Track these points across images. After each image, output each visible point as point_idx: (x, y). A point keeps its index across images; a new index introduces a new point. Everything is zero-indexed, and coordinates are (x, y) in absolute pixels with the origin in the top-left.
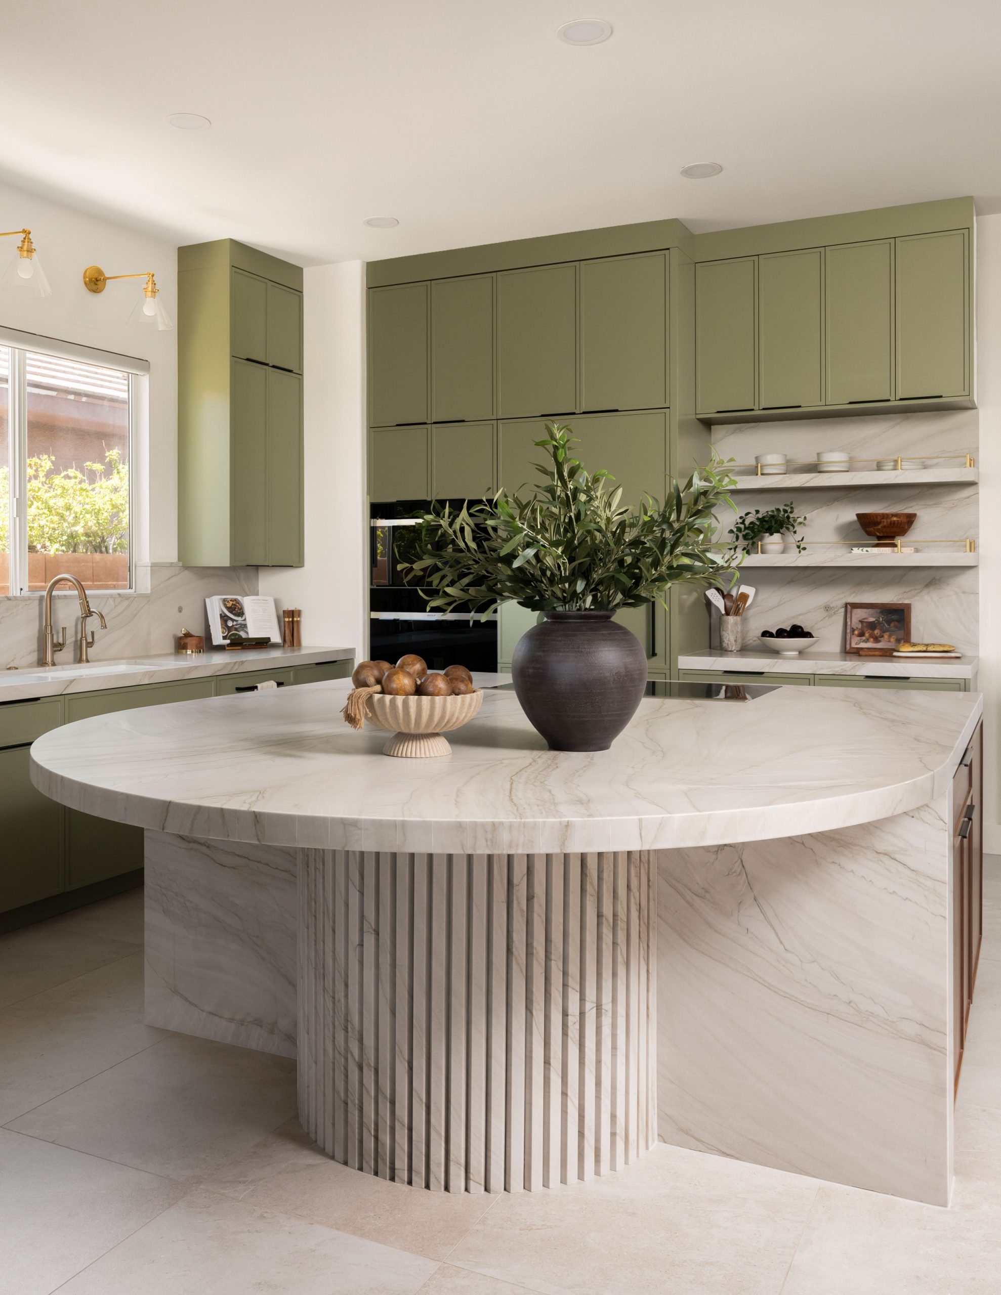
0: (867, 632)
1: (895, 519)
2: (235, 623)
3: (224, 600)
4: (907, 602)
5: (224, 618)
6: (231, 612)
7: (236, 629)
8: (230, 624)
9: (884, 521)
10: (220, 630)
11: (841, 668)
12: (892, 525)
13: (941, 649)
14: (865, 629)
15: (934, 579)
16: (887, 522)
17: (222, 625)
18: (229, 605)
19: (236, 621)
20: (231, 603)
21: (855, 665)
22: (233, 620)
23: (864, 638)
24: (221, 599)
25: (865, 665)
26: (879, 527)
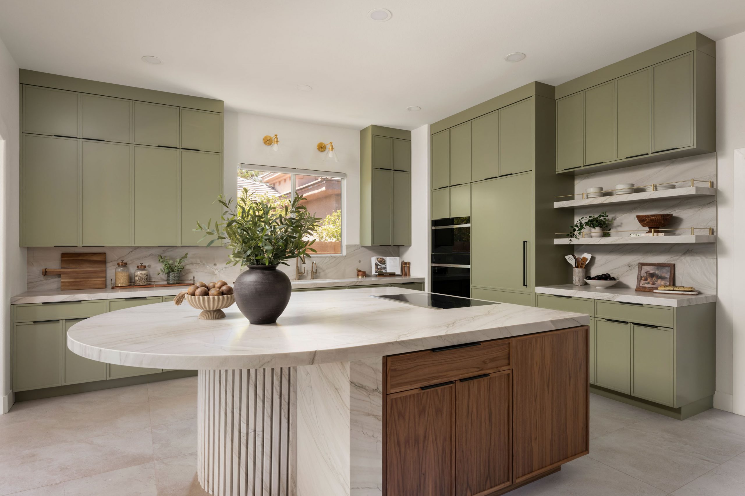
0: (649, 279)
1: (653, 218)
2: (381, 267)
3: (377, 258)
4: (673, 263)
5: (377, 265)
6: (380, 263)
7: (381, 269)
8: (379, 267)
9: (647, 219)
10: (375, 269)
11: (607, 297)
12: (652, 221)
13: (683, 289)
14: (648, 277)
15: (688, 250)
16: (649, 220)
17: (375, 267)
18: (379, 260)
19: (382, 266)
20: (380, 259)
21: (614, 295)
22: (380, 266)
23: (647, 282)
24: (376, 258)
25: (619, 296)
26: (645, 222)
